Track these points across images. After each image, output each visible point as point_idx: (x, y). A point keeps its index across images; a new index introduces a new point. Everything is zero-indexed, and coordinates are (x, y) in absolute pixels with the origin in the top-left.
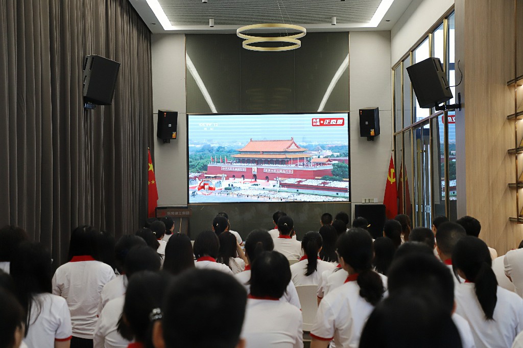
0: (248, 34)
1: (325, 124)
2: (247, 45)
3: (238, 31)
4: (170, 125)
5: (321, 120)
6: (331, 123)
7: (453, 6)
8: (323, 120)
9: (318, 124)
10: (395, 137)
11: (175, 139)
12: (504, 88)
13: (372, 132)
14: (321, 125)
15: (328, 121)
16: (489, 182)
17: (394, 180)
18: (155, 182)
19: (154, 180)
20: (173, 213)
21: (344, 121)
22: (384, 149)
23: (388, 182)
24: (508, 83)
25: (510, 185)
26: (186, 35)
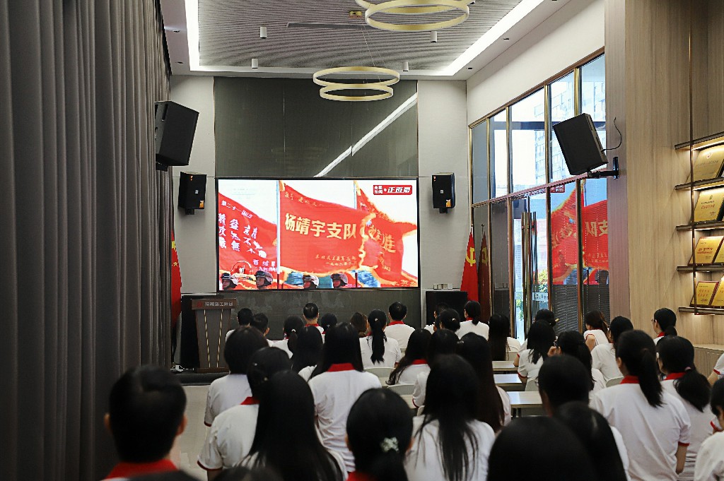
0: (327, 80)
1: (389, 192)
2: (326, 93)
3: (315, 75)
4: (197, 192)
5: (384, 187)
6: (396, 192)
8: (387, 187)
9: (381, 192)
10: (473, 209)
11: (203, 208)
12: (671, 154)
13: (448, 203)
14: (385, 193)
15: (392, 188)
16: (655, 266)
17: (474, 262)
18: (178, 264)
19: (177, 261)
20: (212, 304)
21: (411, 189)
22: (461, 223)
23: (467, 264)
24: (675, 146)
25: (680, 269)
26: (214, 77)
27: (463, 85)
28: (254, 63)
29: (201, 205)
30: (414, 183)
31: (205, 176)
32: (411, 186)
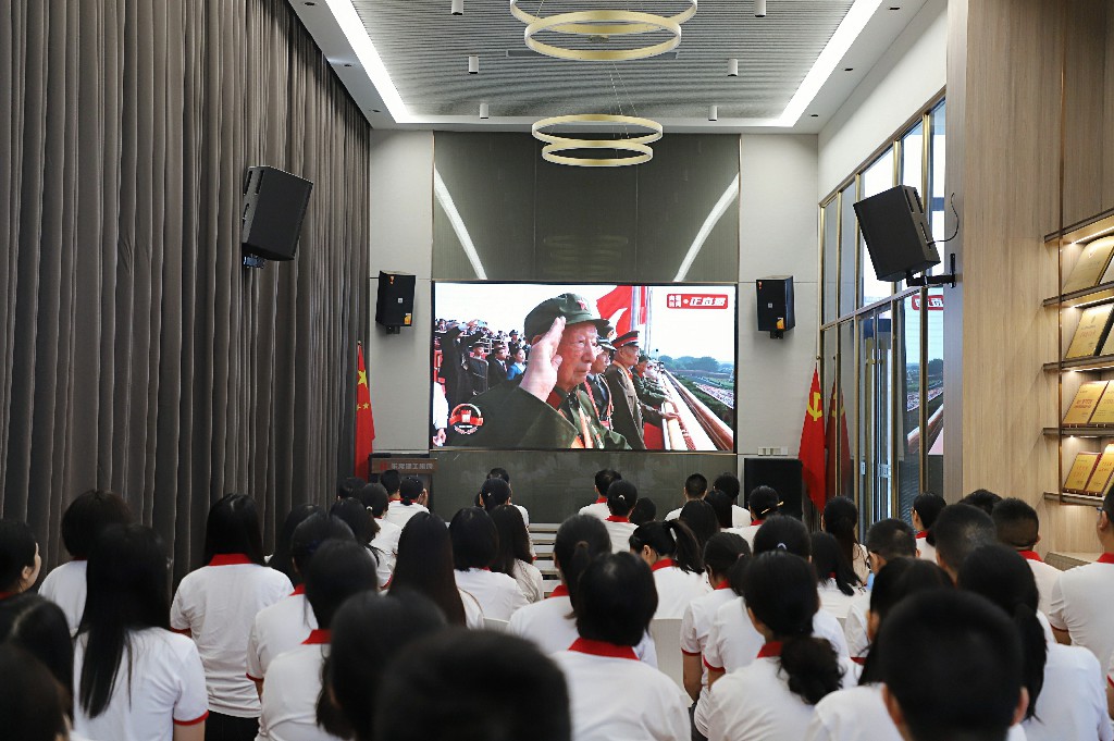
0: (554, 134)
1: (691, 304)
2: (553, 153)
3: (534, 127)
4: (400, 300)
5: (684, 296)
6: (703, 304)
7: (944, 90)
8: (689, 297)
9: (679, 304)
10: (822, 332)
11: (410, 325)
12: (1038, 247)
13: (780, 324)
14: (684, 306)
15: (696, 299)
16: (1006, 425)
18: (370, 406)
19: (369, 402)
20: (402, 466)
21: (726, 301)
22: (802, 353)
23: (809, 417)
24: (1046, 237)
25: (1047, 432)
26: (435, 132)
27: (810, 140)
28: (483, 110)
29: (407, 320)
30: (730, 291)
31: (413, 278)
32: (726, 296)
